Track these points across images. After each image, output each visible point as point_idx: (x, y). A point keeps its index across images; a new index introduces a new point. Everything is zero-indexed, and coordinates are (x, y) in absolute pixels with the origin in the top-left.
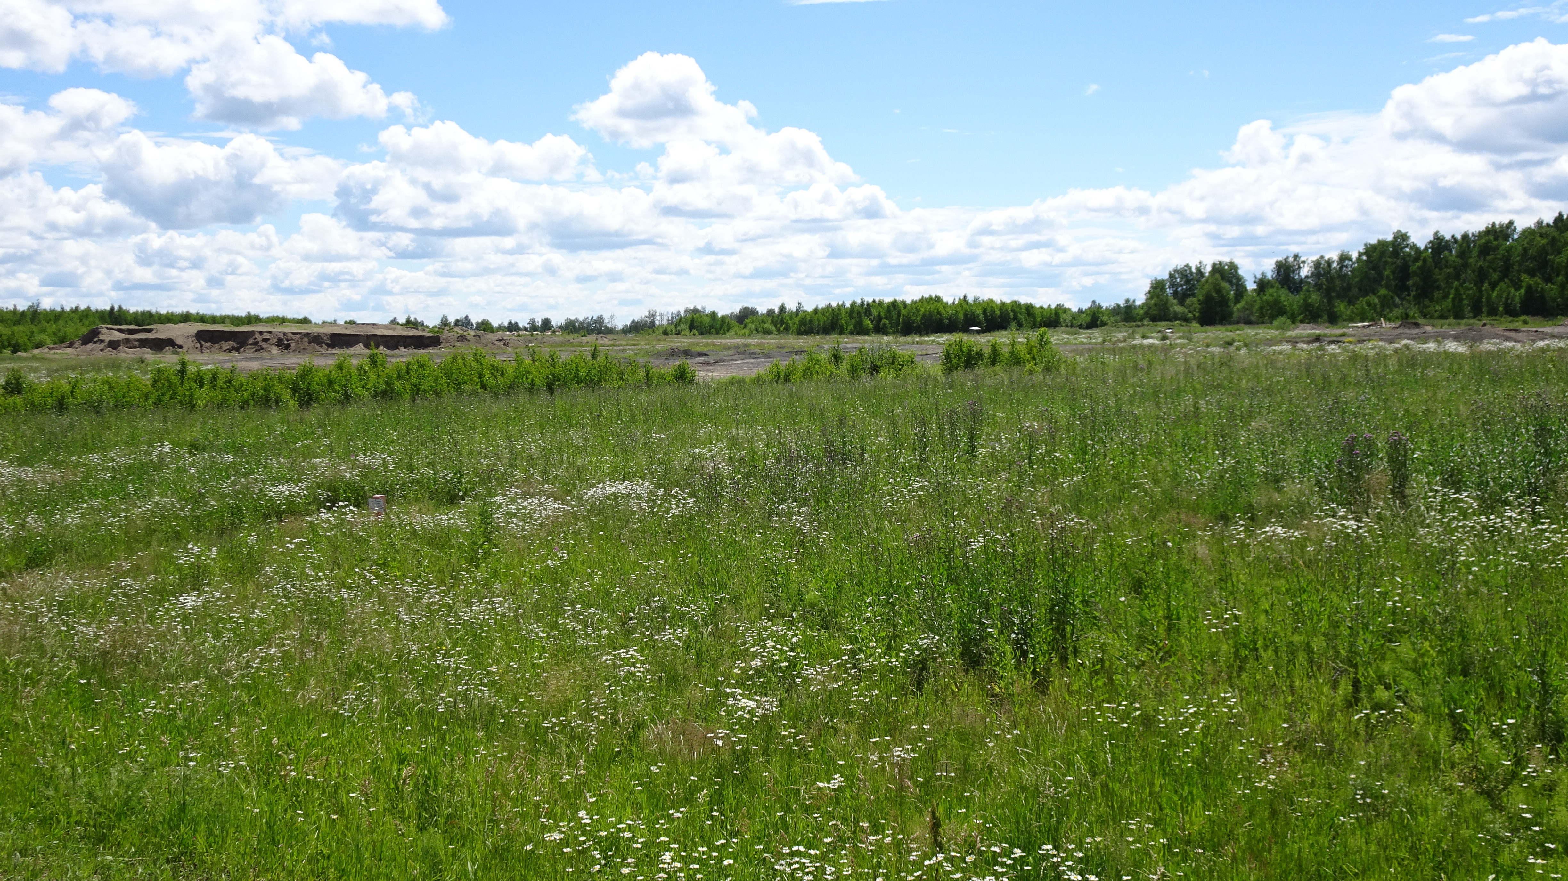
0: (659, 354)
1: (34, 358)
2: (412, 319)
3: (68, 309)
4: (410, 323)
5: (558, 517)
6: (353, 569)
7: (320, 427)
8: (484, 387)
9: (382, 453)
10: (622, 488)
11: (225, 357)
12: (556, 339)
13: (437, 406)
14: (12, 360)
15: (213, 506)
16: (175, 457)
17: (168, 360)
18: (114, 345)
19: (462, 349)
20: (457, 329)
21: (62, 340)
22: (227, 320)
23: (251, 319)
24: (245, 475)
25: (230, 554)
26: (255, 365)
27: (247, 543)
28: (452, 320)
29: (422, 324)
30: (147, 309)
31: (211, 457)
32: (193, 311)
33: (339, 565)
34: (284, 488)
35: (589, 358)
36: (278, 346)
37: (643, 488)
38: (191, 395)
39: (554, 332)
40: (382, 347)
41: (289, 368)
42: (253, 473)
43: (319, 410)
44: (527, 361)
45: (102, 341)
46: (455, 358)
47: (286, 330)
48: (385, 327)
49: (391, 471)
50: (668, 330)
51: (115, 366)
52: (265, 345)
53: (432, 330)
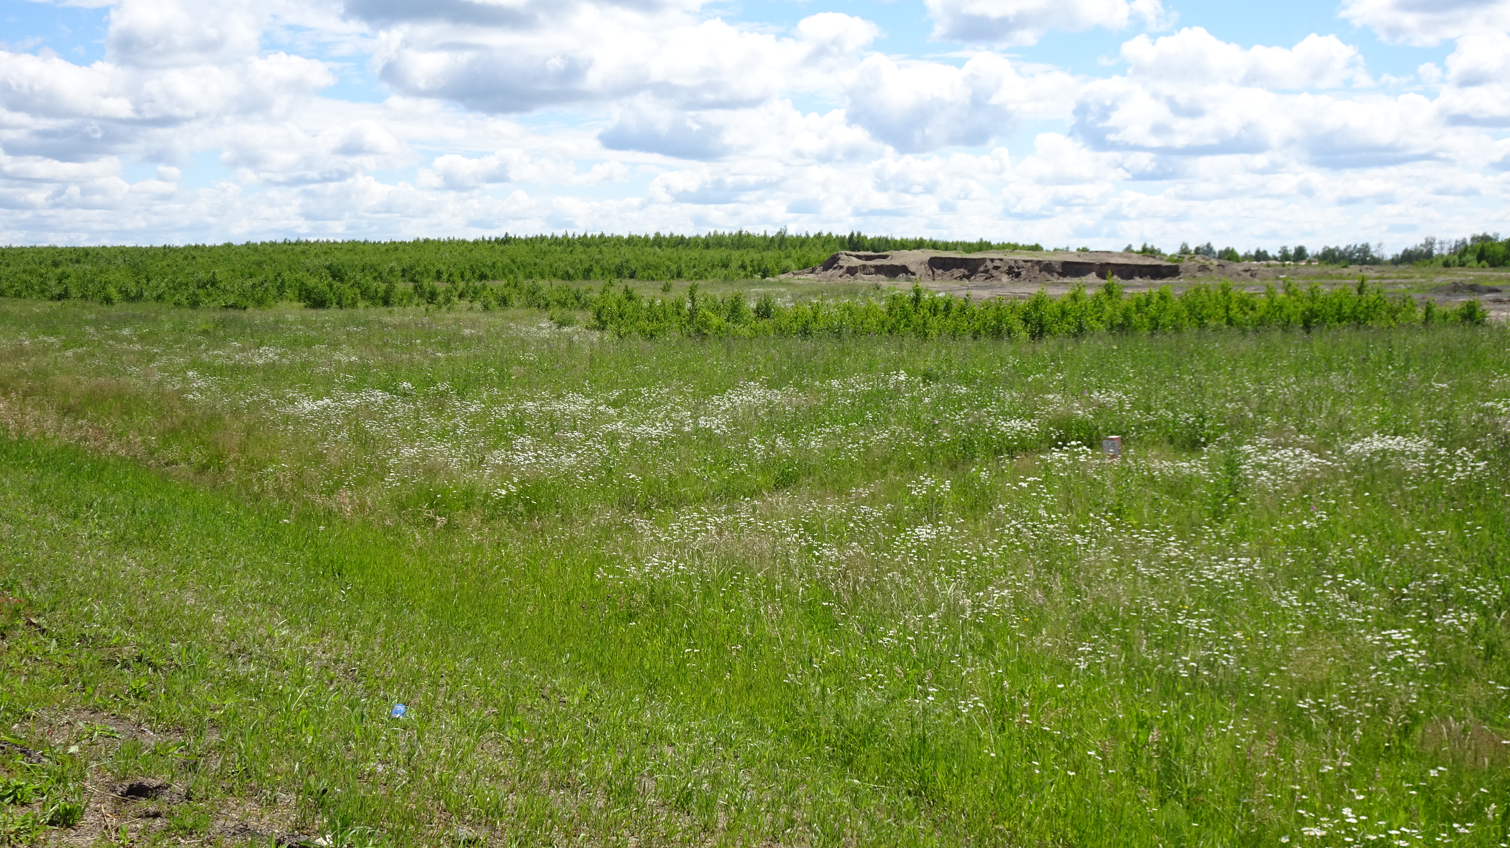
0: (1438, 289)
1: (781, 283)
2: (1149, 246)
3: (812, 235)
4: (1146, 251)
5: (1315, 473)
6: (1088, 514)
7: (1053, 361)
8: (1230, 322)
9: (1117, 390)
10: (1393, 443)
11: (956, 284)
12: (1312, 270)
13: (1178, 341)
14: (763, 285)
15: (946, 438)
16: (912, 387)
17: (902, 287)
18: (852, 271)
19: (1203, 280)
20: (1198, 258)
21: (806, 266)
22: (959, 247)
23: (984, 246)
24: (978, 408)
25: (964, 488)
26: (985, 294)
27: (980, 478)
28: (1192, 247)
29: (1159, 252)
30: (884, 235)
31: (944, 387)
32: (927, 238)
33: (1071, 507)
34: (1016, 424)
35: (1355, 292)
36: (1008, 274)
37: (1417, 445)
38: (925, 324)
39: (1310, 262)
40: (1115, 277)
41: (1021, 298)
42: (986, 406)
43: (1052, 342)
44: (1281, 295)
45: (841, 267)
46: (1197, 290)
47: (1017, 257)
48: (1120, 255)
49: (1128, 411)
50: (1450, 262)
51: (853, 292)
52: (995, 273)
53: (1171, 258)
